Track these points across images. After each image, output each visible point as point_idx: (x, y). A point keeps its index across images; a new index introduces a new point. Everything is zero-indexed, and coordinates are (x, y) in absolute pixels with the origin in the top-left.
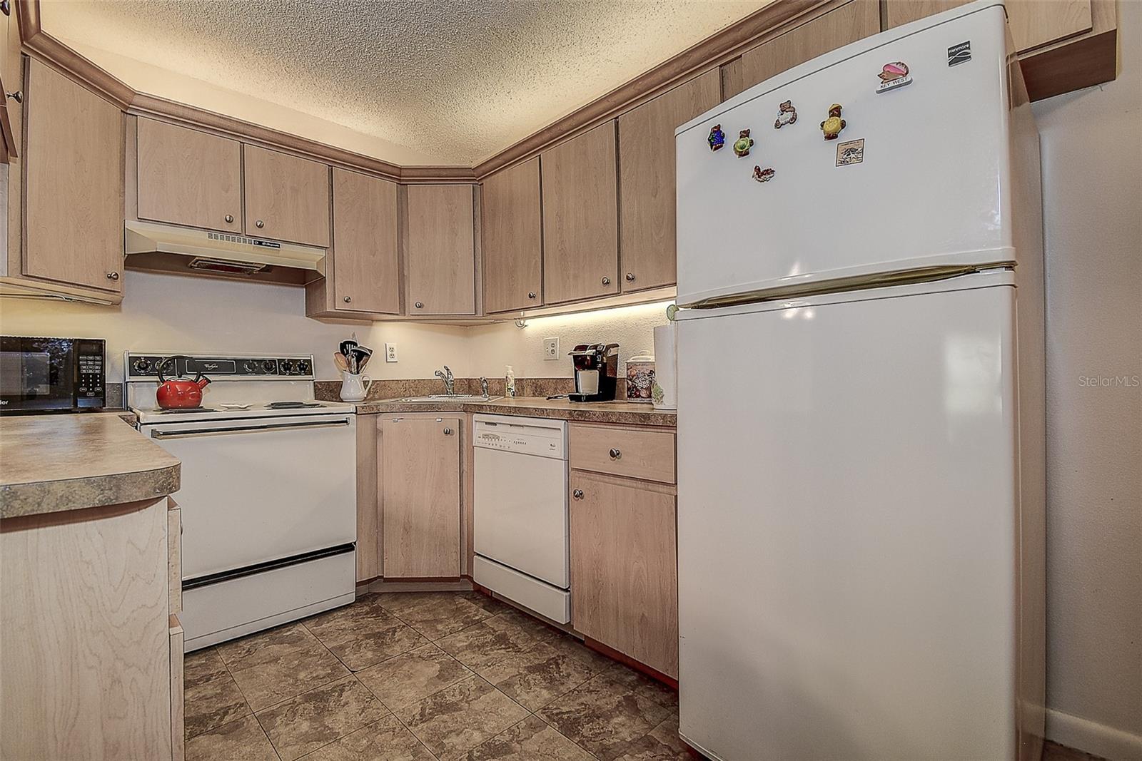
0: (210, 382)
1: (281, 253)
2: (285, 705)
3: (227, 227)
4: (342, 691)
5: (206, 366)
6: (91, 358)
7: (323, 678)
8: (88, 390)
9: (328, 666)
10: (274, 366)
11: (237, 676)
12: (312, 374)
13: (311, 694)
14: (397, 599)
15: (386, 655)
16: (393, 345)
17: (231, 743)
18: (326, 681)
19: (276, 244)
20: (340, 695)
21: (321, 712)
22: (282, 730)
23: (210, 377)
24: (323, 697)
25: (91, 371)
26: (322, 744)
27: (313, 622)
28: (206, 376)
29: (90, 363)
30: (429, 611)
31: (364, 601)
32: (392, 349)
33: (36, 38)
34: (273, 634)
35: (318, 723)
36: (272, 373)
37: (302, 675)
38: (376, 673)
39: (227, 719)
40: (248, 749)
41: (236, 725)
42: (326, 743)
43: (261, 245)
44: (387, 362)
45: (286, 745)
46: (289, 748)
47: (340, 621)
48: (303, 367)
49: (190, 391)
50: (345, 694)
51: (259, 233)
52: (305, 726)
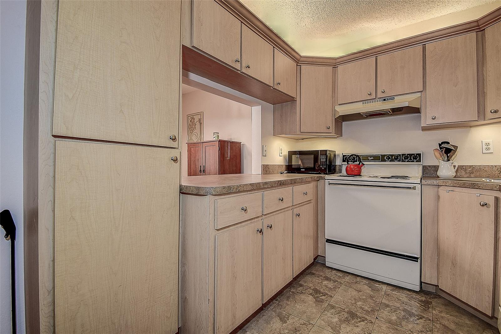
0: (364, 165)
1: (396, 102)
2: (340, 308)
3: (369, 98)
4: (363, 321)
5: (369, 158)
6: (323, 156)
7: (364, 310)
8: (322, 167)
9: (372, 308)
10: (399, 158)
11: (343, 287)
12: (421, 162)
13: (352, 312)
14: (445, 305)
15: (401, 324)
16: (488, 141)
17: (314, 305)
18: (363, 312)
19: (392, 98)
20: (360, 322)
21: (347, 321)
22: (329, 314)
23: (364, 163)
24: (354, 316)
25: (323, 161)
26: (331, 330)
27: (391, 288)
28: (363, 162)
29: (323, 158)
30: (457, 324)
31: (427, 294)
32: (488, 144)
33: (302, 59)
34: (372, 283)
35: (340, 323)
36: (398, 161)
37: (359, 303)
38: (384, 327)
39: (323, 297)
40: (314, 310)
41: (322, 301)
42: (332, 332)
43: (385, 100)
44: (483, 153)
45: (323, 320)
46: (322, 322)
47: (403, 296)
48: (416, 157)
49: (356, 168)
50: (362, 323)
51: (383, 95)
52: (335, 320)
